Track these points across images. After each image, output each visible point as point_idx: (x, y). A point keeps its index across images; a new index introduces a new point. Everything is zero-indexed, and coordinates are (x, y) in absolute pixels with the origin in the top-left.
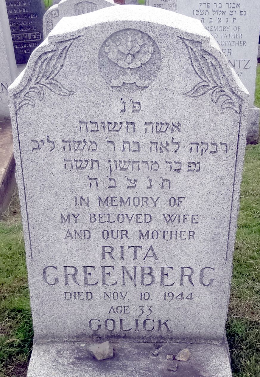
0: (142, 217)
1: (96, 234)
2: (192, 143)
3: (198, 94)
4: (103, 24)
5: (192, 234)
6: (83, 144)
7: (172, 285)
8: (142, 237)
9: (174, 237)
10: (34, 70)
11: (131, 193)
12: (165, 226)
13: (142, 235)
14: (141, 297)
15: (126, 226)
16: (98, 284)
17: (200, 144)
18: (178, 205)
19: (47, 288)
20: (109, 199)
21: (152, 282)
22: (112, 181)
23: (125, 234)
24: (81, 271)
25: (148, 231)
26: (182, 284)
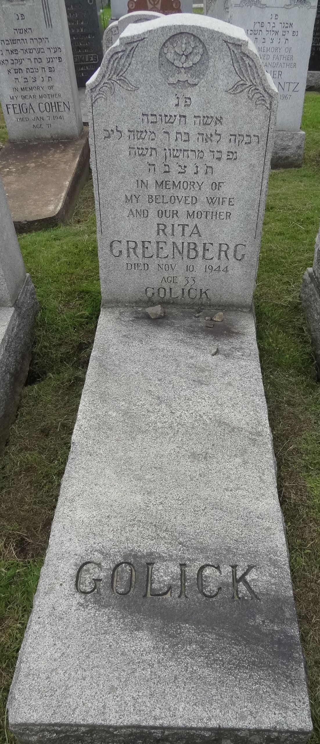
0: (190, 199)
1: (153, 213)
2: (231, 135)
3: (238, 92)
4: (163, 27)
5: (228, 214)
6: (144, 134)
7: (212, 259)
8: (189, 216)
9: (214, 217)
10: (107, 68)
11: (181, 178)
12: (208, 208)
13: (189, 215)
14: (187, 269)
15: (176, 207)
16: (153, 257)
17: (237, 136)
18: (219, 190)
19: (113, 260)
20: (164, 182)
21: (196, 256)
22: (167, 167)
23: (175, 213)
24: (140, 246)
25: (194, 212)
26: (219, 259)
